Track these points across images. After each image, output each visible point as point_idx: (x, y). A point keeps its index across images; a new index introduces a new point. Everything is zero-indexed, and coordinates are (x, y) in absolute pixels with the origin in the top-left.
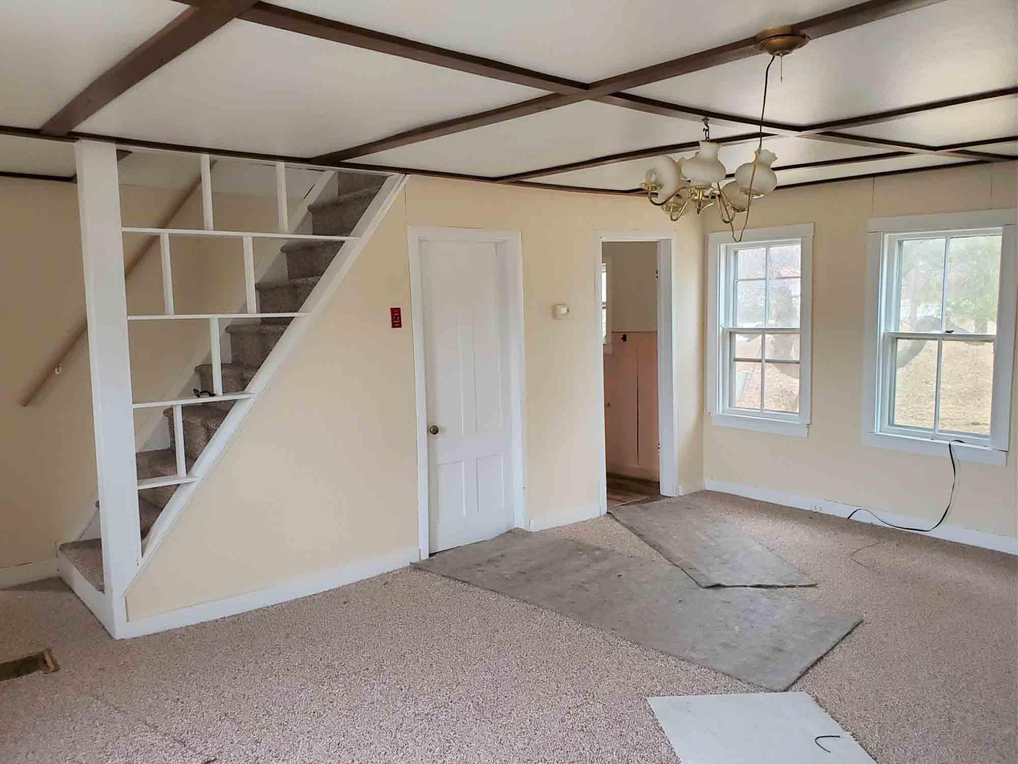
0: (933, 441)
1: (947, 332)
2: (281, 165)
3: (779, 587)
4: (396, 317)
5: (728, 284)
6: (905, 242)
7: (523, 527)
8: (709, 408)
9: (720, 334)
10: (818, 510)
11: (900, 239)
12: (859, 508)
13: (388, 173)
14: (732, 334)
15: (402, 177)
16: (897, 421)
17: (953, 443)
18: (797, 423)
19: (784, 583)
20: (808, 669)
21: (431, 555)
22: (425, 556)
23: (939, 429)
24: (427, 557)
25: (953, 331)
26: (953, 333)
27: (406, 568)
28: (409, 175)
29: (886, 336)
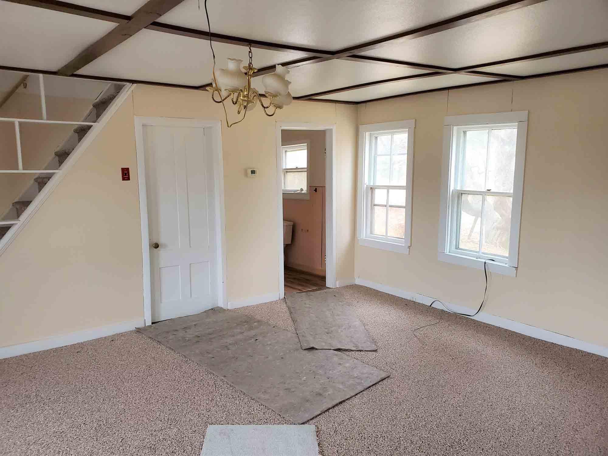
0: (477, 260)
1: (488, 190)
2: (41, 75)
3: (352, 351)
4: (126, 174)
5: (370, 158)
6: (468, 132)
7: (222, 306)
8: (358, 235)
9: (365, 189)
10: (414, 300)
11: (464, 130)
12: (436, 300)
13: (125, 83)
14: (372, 189)
15: (130, 85)
16: (461, 246)
17: (487, 261)
18: (404, 245)
19: (356, 348)
20: (329, 409)
21: (153, 323)
22: (149, 323)
23: (482, 251)
24: (151, 324)
25: (491, 190)
26: (491, 191)
27: (131, 332)
28: (136, 84)
29: (454, 193)
